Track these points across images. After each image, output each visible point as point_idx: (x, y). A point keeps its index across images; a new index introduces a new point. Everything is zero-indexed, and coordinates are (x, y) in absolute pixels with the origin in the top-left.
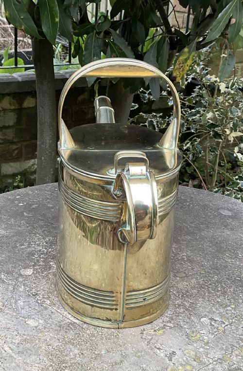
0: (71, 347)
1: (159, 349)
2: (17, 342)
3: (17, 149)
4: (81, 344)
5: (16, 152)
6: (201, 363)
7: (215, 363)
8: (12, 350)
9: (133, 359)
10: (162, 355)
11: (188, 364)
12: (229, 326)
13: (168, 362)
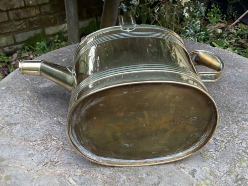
0: (120, 174)
1: (183, 168)
2: (79, 174)
3: (53, 18)
4: (127, 171)
5: (53, 20)
6: (216, 176)
7: (225, 175)
8: (76, 182)
9: (167, 179)
10: (187, 173)
11: (207, 178)
12: (227, 143)
13: (192, 178)
